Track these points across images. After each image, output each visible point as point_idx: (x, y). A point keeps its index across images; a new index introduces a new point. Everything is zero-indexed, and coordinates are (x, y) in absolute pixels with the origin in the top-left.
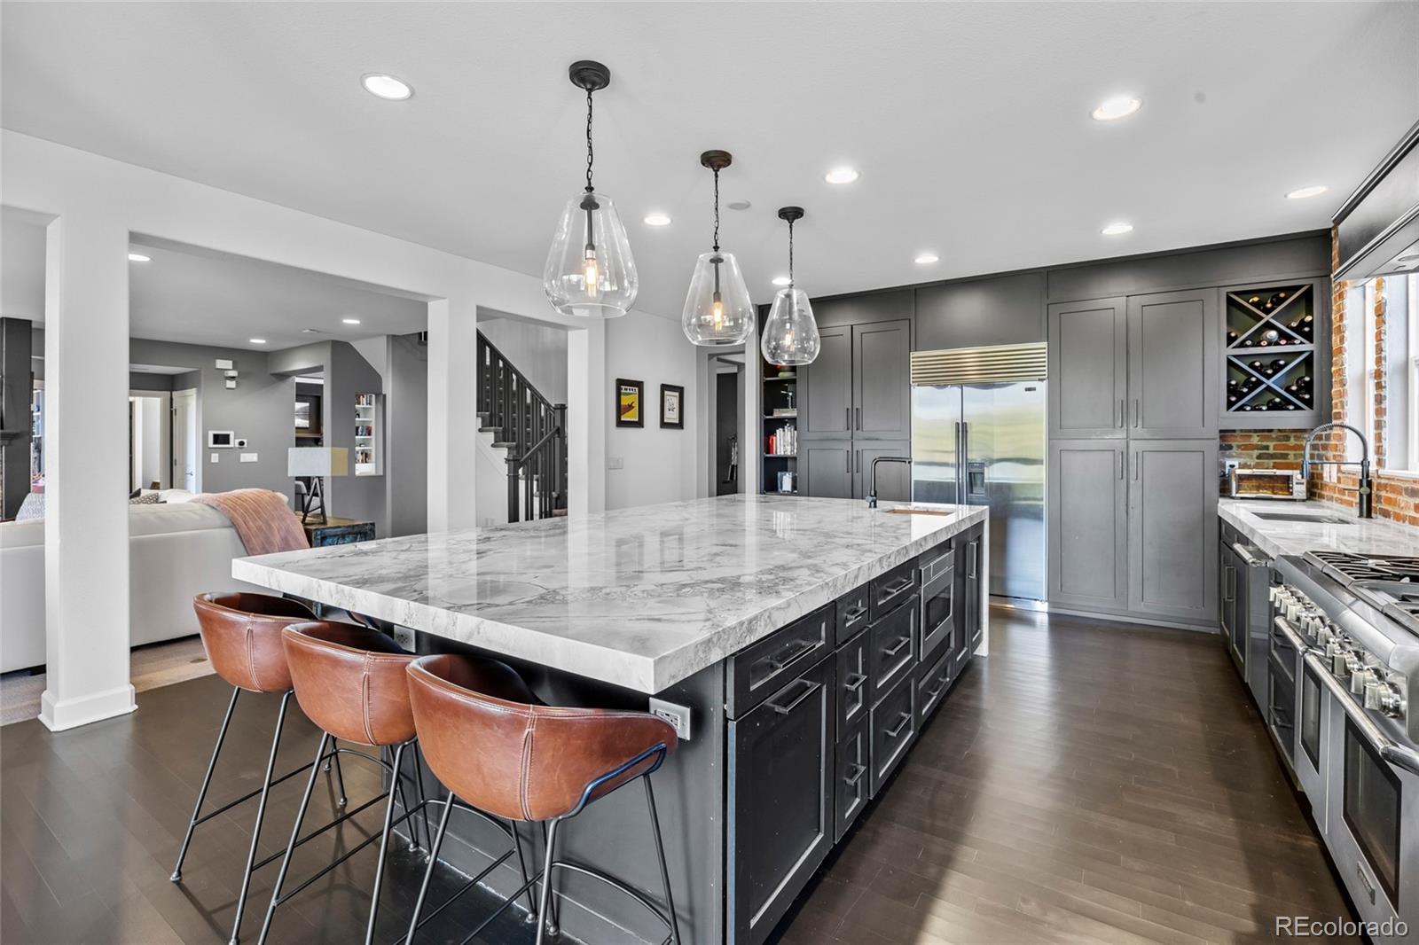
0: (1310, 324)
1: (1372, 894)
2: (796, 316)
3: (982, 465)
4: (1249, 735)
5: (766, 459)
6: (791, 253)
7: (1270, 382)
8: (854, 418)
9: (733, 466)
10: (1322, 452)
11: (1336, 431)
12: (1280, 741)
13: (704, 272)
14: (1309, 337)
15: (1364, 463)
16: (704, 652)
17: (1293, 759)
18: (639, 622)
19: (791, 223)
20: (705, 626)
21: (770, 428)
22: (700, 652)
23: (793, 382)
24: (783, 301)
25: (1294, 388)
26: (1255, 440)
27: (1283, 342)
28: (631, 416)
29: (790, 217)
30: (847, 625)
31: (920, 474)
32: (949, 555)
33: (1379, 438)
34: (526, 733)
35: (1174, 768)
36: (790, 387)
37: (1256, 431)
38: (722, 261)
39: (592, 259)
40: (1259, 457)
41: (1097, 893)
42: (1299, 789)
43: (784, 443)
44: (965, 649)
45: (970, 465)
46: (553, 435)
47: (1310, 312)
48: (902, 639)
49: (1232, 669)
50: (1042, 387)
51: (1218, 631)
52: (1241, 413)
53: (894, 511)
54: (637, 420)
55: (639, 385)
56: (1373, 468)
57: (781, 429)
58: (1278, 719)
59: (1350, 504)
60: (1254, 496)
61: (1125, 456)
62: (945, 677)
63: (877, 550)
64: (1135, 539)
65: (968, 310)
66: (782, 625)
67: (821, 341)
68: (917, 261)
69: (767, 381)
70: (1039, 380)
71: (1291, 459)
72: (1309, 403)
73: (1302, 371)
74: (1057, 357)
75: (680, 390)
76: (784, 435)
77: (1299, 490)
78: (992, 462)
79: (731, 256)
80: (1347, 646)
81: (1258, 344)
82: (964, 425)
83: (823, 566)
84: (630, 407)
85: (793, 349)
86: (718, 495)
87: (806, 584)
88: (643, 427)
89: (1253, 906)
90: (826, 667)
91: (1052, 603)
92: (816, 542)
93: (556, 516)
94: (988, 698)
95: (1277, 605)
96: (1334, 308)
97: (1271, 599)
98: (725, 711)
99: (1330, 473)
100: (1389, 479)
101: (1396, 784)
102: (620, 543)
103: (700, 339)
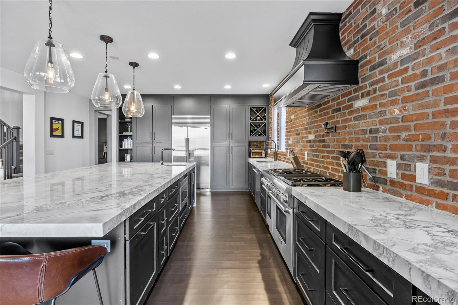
0: (266, 116)
1: (281, 242)
2: (136, 100)
3: (193, 150)
4: (255, 214)
5: (120, 150)
6: (134, 78)
7: (258, 129)
8: (153, 136)
9: (105, 153)
10: (267, 146)
11: (270, 141)
12: (262, 214)
13: (101, 80)
14: (265, 119)
15: (275, 149)
16: (120, 218)
17: (265, 218)
18: (89, 212)
19: (134, 68)
20: (118, 209)
21: (121, 138)
22: (119, 218)
23: (131, 122)
24: (131, 95)
25: (263, 131)
26: (255, 143)
27: (261, 120)
28: (59, 133)
29: (134, 66)
30: (162, 202)
31: (174, 154)
32: (187, 178)
33: (278, 143)
34: (42, 266)
35: (242, 226)
36: (129, 124)
37: (255, 141)
38: (109, 77)
39: (52, 67)
40: (256, 147)
41: (229, 262)
42: (267, 224)
43: (127, 144)
44: (191, 205)
45: (189, 150)
46: (12, 141)
47: (266, 114)
48: (176, 205)
49: (252, 199)
50: (209, 128)
51: (249, 191)
52: (253, 137)
53: (168, 166)
54: (61, 134)
55: (62, 120)
56: (277, 150)
57: (126, 139)
58: (262, 209)
59: (272, 158)
60: (255, 157)
61: (229, 147)
62: (186, 215)
63: (168, 178)
64: (231, 169)
65: (188, 104)
66: (144, 205)
67: (145, 109)
68: (175, 87)
69: (120, 122)
70: (208, 126)
71: (262, 148)
72: (265, 135)
73: (264, 127)
74: (213, 119)
75: (82, 123)
76: (127, 141)
77: (263, 155)
78: (196, 150)
79: (113, 76)
80: (277, 189)
81: (256, 120)
82: (188, 139)
83: (153, 184)
84: (57, 129)
85: (134, 111)
86: (99, 164)
87: (150, 190)
88: (64, 137)
89: (260, 253)
90: (156, 217)
91: (211, 189)
92: (147, 177)
93: (14, 177)
94: (196, 218)
95: (263, 182)
96: (270, 113)
97: (262, 181)
98: (125, 238)
99: (269, 151)
100: (279, 152)
101: (285, 217)
102: (52, 185)
103: (99, 105)
